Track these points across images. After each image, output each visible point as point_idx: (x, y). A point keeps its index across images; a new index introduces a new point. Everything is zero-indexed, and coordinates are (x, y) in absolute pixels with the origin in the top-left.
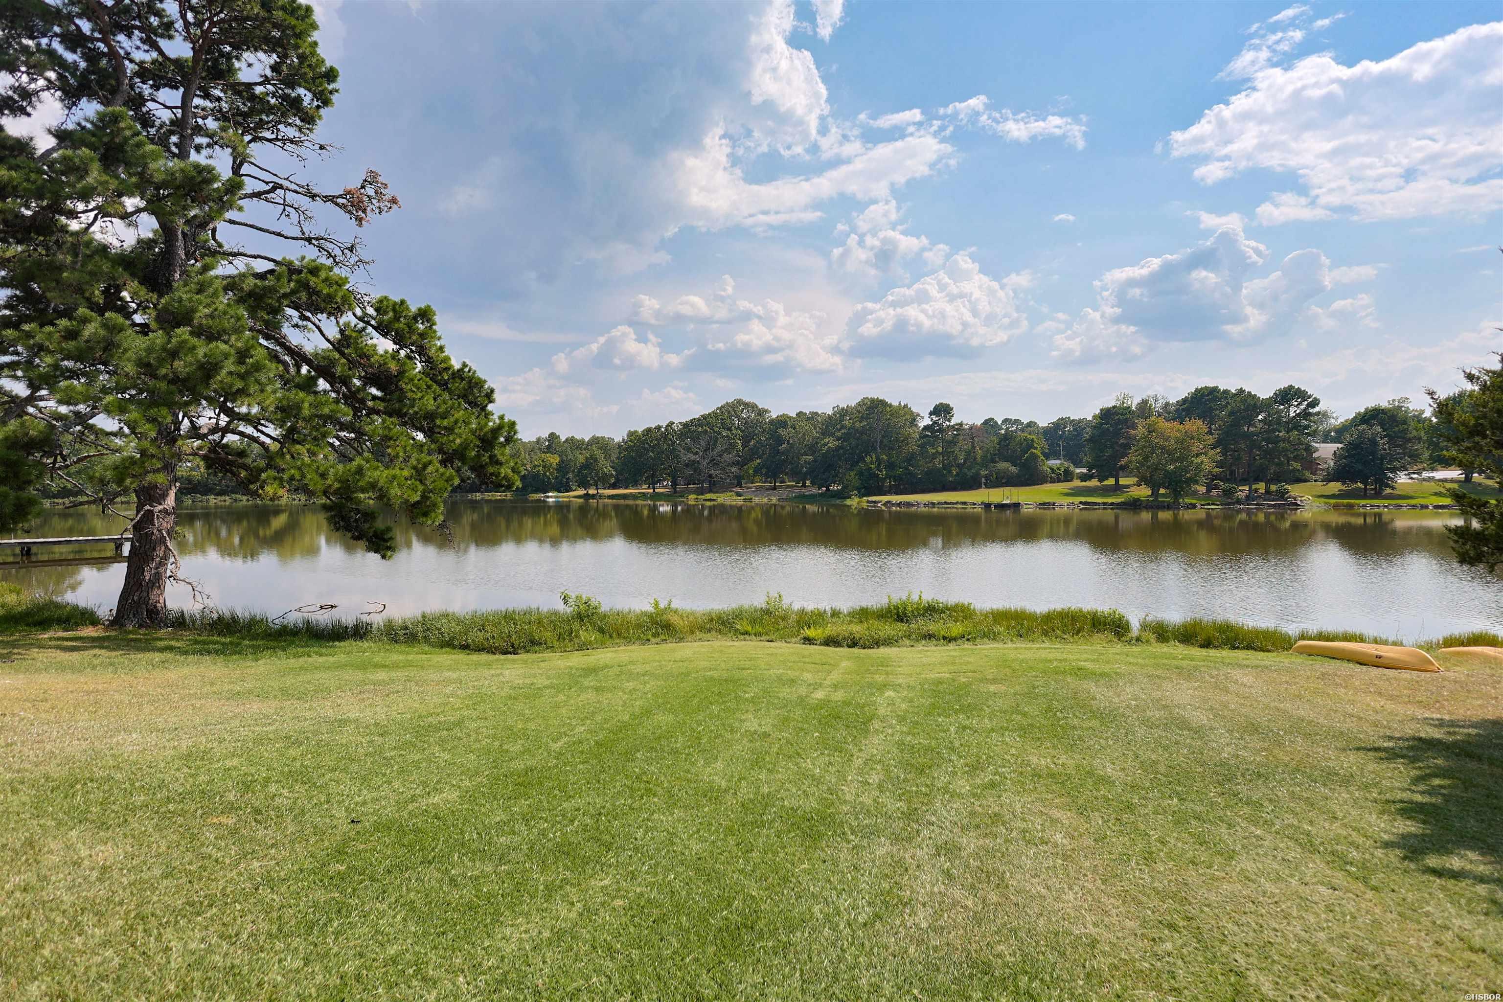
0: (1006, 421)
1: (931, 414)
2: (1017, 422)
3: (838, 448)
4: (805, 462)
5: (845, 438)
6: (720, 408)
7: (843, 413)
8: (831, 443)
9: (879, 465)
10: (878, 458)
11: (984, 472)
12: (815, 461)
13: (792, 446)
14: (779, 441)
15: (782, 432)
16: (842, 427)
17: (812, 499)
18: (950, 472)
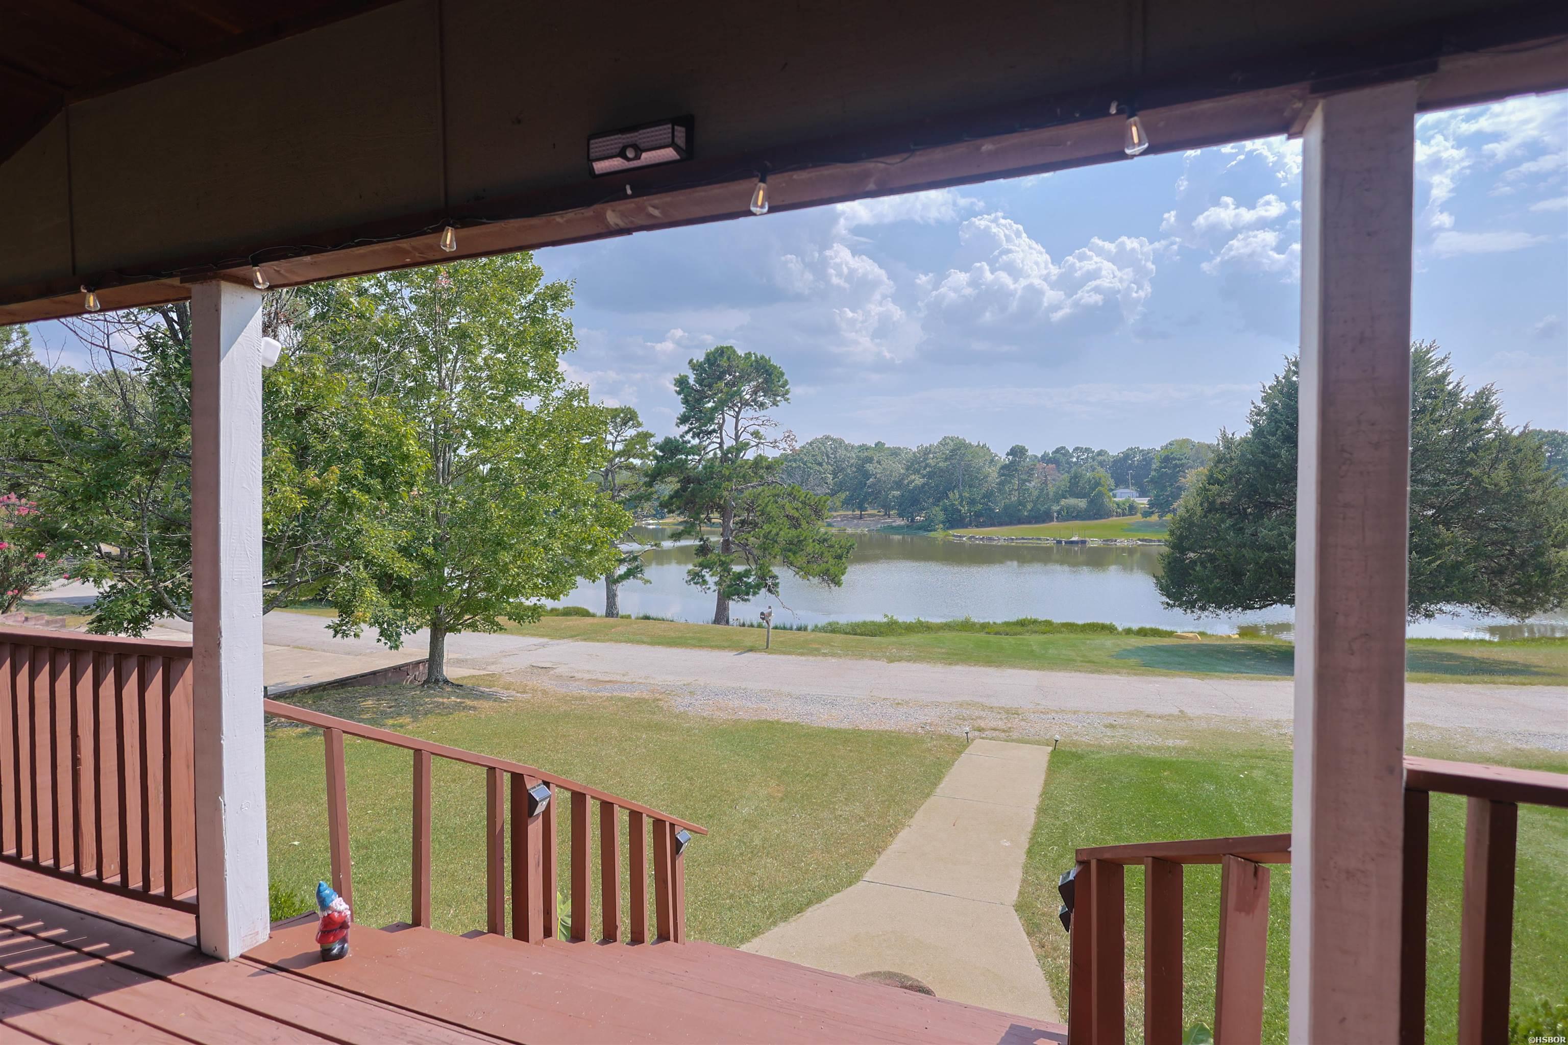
0: (1076, 449)
1: (1008, 454)
2: (1088, 450)
3: (924, 485)
4: (894, 497)
5: (930, 476)
6: (811, 444)
7: (926, 452)
8: (918, 481)
9: (962, 501)
10: (961, 496)
11: (1055, 508)
12: (903, 496)
13: (879, 480)
14: (867, 475)
15: (869, 467)
16: (927, 466)
17: (897, 530)
18: (1025, 506)
